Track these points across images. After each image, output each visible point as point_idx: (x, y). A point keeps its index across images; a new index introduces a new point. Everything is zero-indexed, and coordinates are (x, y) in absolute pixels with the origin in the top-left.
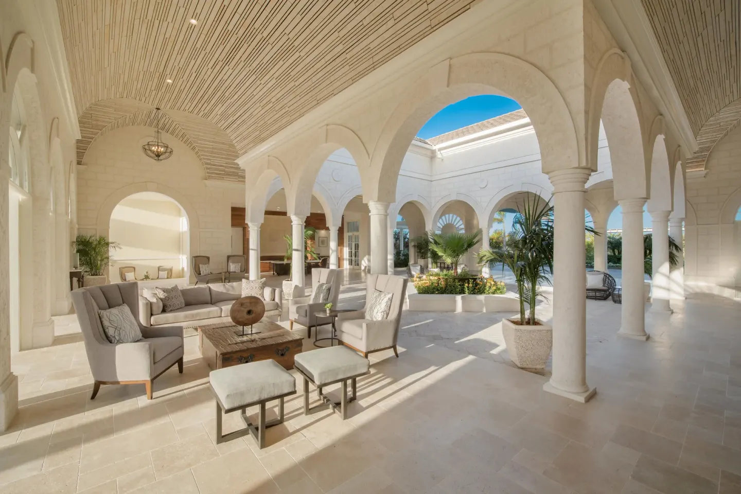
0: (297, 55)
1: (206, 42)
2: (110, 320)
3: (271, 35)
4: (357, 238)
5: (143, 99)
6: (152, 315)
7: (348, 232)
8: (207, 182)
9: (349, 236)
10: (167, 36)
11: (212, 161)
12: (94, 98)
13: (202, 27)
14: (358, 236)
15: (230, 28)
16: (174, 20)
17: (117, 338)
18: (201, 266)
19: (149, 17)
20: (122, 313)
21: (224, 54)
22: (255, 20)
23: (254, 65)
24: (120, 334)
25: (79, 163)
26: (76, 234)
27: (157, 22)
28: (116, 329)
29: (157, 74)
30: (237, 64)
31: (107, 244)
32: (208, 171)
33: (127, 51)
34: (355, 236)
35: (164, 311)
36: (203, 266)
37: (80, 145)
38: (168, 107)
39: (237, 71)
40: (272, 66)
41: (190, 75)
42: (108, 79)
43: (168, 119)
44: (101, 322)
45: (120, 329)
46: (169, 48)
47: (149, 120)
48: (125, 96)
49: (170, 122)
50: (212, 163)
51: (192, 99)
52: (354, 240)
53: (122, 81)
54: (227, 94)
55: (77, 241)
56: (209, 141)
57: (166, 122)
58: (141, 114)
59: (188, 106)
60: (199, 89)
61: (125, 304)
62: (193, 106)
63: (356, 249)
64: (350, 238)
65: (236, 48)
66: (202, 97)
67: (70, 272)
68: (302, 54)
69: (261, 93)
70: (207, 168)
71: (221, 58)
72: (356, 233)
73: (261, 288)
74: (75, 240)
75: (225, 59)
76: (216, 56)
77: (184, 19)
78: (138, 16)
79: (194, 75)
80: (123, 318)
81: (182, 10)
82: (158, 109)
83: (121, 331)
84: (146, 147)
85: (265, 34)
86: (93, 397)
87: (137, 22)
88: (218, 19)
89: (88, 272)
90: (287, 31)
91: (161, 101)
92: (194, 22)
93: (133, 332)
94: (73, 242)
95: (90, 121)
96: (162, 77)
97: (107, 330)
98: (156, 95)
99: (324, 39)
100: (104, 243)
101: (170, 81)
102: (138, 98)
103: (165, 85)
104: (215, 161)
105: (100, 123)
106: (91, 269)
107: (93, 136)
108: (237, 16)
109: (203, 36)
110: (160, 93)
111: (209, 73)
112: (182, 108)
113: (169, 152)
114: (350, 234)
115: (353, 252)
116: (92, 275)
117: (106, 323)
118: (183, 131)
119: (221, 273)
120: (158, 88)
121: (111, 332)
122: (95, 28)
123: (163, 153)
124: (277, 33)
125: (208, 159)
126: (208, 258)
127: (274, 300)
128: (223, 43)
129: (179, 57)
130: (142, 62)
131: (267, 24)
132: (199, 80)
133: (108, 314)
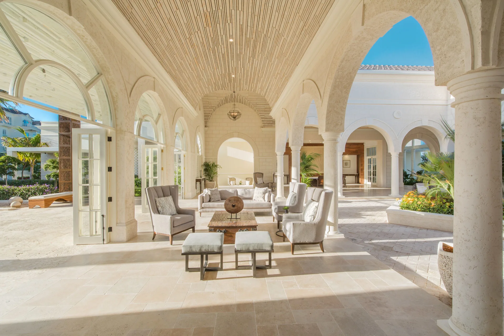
0: (283, 38)
1: (241, 49)
2: (159, 203)
3: (268, 31)
4: (375, 160)
5: (226, 89)
6: (203, 202)
7: (368, 156)
8: (263, 129)
9: (368, 159)
10: (223, 53)
11: (265, 116)
12: (202, 94)
13: (236, 41)
14: (376, 159)
15: (248, 36)
16: (223, 44)
17: (162, 212)
18: (257, 178)
19: (212, 47)
20: (166, 200)
21: (251, 53)
22: (257, 27)
23: (266, 53)
24: (163, 210)
25: (206, 127)
26: (204, 161)
27: (216, 48)
28: (162, 207)
29: (227, 74)
30: (258, 56)
31: (216, 166)
32: (263, 122)
33: (209, 67)
34: (374, 159)
35: (210, 201)
36: (259, 178)
37: (206, 117)
38: (238, 90)
39: (260, 60)
40: (274, 51)
41: (241, 70)
42: (205, 83)
43: (240, 97)
44: (156, 203)
45: (164, 207)
46: (226, 59)
47: (233, 99)
48: (217, 89)
49: (242, 98)
50: (265, 117)
51: (246, 83)
52: (372, 162)
53: (213, 83)
54: (260, 75)
55: (204, 165)
56: (263, 105)
57: (240, 98)
58: (228, 97)
59: (246, 87)
60: (247, 76)
61: (171, 196)
62: (248, 86)
63: (374, 169)
64: (370, 161)
65: (255, 47)
66: (250, 80)
67: (196, 179)
68: (285, 37)
69: (273, 69)
70: (262, 121)
71: (250, 55)
72: (374, 157)
73: (264, 193)
74: (203, 164)
75: (252, 55)
76: (248, 55)
77: (227, 41)
78: (206, 48)
79: (242, 69)
80: (166, 203)
81: (224, 36)
82: (234, 92)
83: (164, 209)
84: (229, 114)
85: (265, 33)
86: (153, 239)
87: (207, 51)
88: (241, 35)
89: (208, 179)
90: (274, 26)
91: (234, 87)
92: (231, 40)
93: (170, 210)
94: (202, 165)
95: (208, 105)
96: (229, 75)
97: (158, 208)
98: (231, 85)
99: (293, 21)
100: (215, 166)
101: (233, 76)
102: (224, 89)
103: (232, 78)
104: (266, 116)
105: (212, 105)
106: (209, 178)
107: (210, 112)
108: (249, 28)
109: (238, 46)
110: (232, 83)
111: (248, 66)
112: (244, 90)
113: (239, 114)
114: (369, 157)
115: (372, 172)
116: (210, 181)
117: (158, 204)
118: (249, 102)
119: (268, 183)
120: (230, 81)
121: (160, 209)
122: (189, 62)
123: (236, 116)
124: (270, 29)
125: (263, 115)
126: (262, 174)
127: (270, 202)
128: (248, 46)
129: (233, 61)
130: (218, 70)
131: (264, 25)
132: (246, 71)
133: (159, 200)
